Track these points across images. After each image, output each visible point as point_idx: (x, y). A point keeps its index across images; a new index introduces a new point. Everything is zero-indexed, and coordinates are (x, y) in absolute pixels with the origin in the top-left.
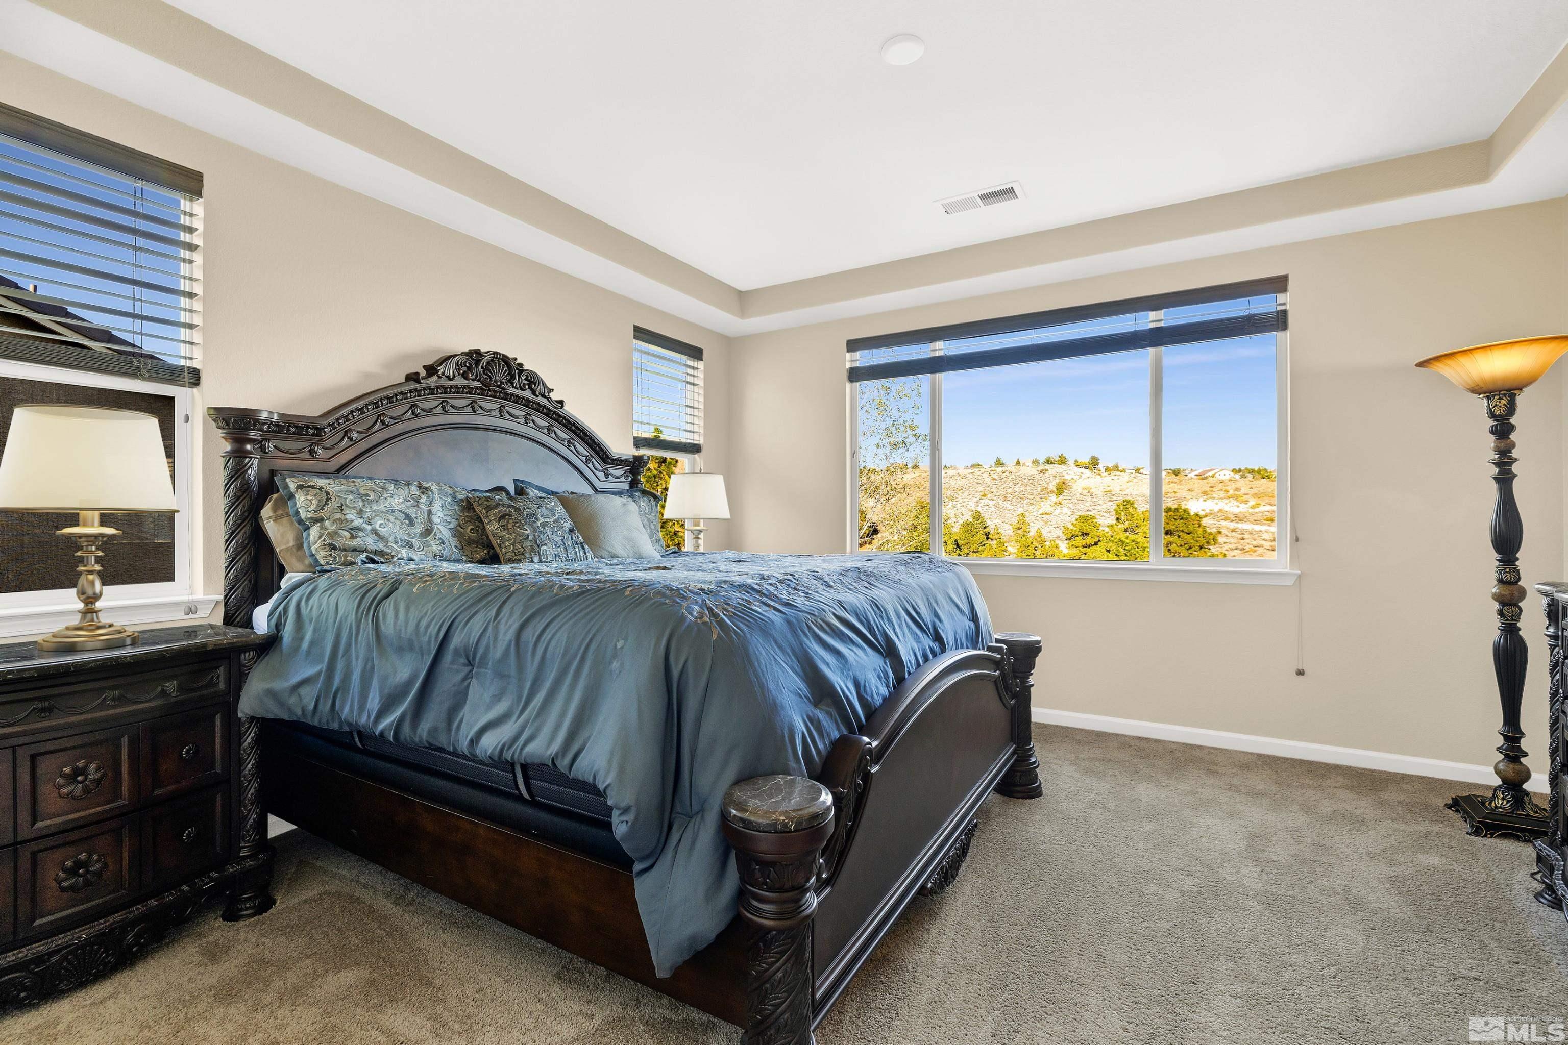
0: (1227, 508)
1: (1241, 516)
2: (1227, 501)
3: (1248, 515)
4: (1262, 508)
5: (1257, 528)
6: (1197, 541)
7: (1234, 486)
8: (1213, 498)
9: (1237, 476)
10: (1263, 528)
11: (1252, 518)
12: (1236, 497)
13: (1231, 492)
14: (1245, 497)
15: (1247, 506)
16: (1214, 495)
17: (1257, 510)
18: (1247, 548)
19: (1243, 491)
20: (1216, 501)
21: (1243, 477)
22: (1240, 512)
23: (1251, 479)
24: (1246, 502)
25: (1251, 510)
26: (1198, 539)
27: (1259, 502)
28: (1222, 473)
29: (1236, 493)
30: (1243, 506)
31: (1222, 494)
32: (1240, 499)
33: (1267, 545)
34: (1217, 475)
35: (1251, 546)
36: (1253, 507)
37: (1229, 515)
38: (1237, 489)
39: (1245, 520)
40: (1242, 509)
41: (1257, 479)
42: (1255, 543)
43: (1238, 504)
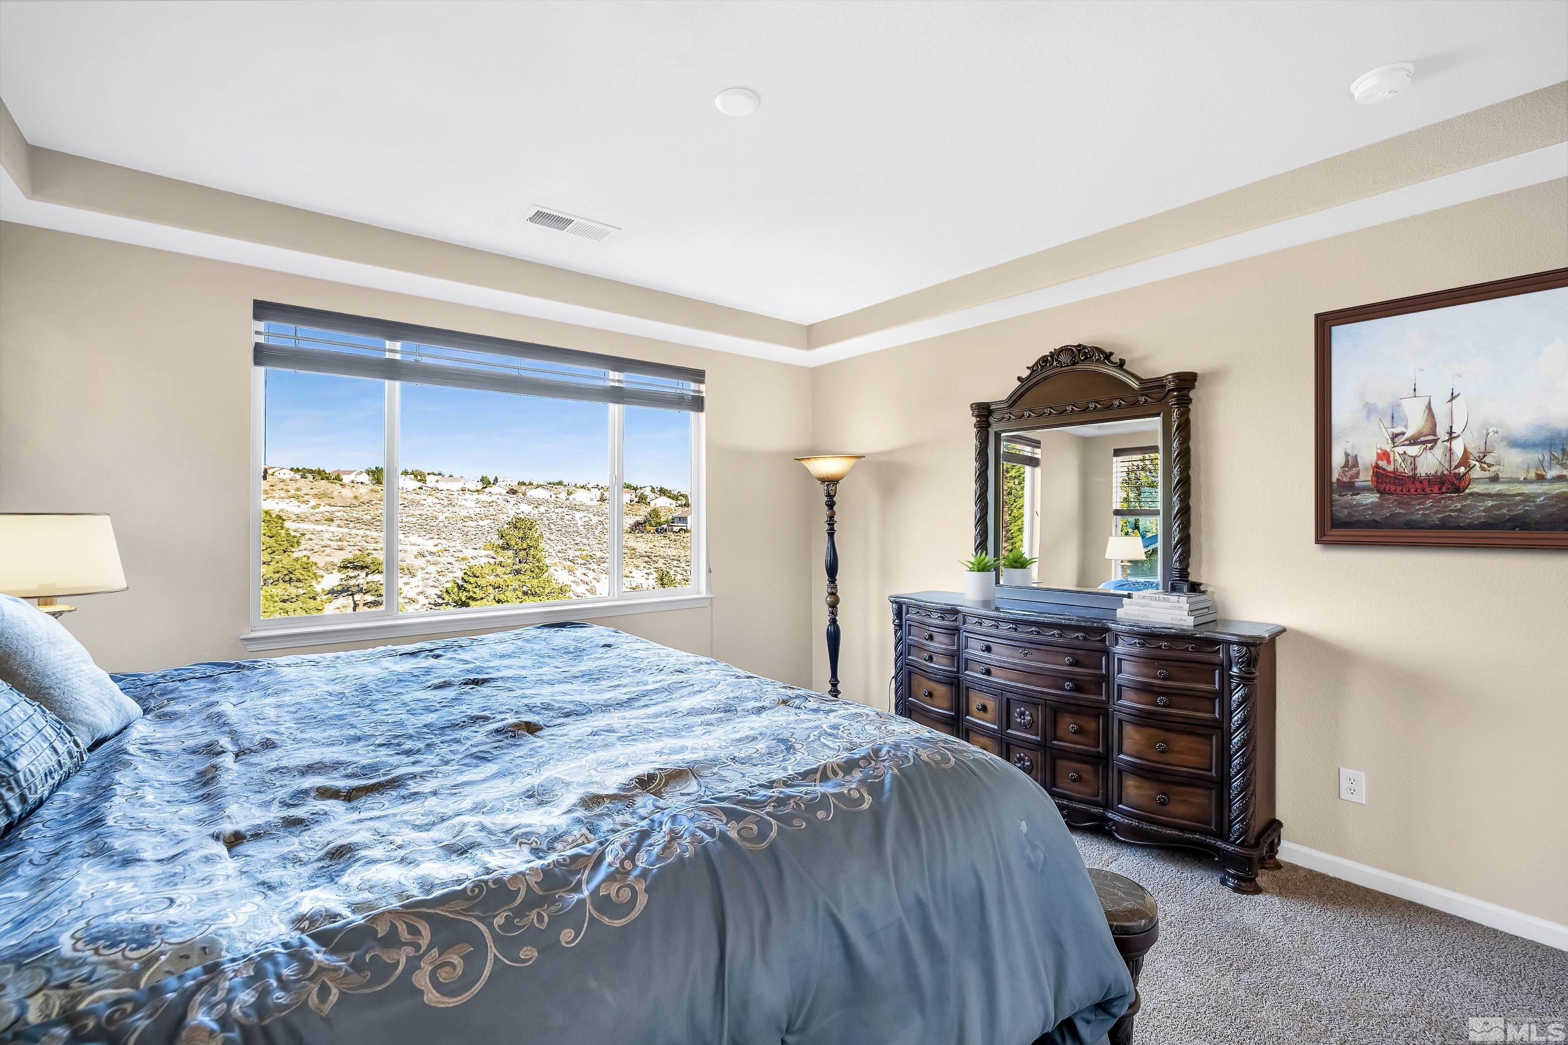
0: (287, 508)
1: (303, 516)
2: (287, 501)
3: (309, 515)
4: (322, 509)
5: (319, 528)
6: (280, 544)
7: (295, 485)
8: (274, 497)
9: (298, 476)
10: (324, 528)
11: (313, 518)
12: (296, 497)
13: (292, 492)
14: (306, 498)
15: (308, 506)
16: (275, 494)
17: (317, 510)
18: (316, 548)
19: (303, 492)
20: (276, 501)
21: (303, 477)
22: (302, 513)
23: (312, 480)
24: (307, 502)
25: (312, 511)
26: (282, 543)
27: (319, 503)
28: (282, 471)
29: (297, 492)
30: (304, 506)
31: (283, 494)
32: (301, 499)
33: (334, 544)
34: (277, 473)
35: (320, 546)
36: (314, 508)
37: (291, 515)
38: (298, 489)
39: (307, 520)
40: (304, 509)
41: (317, 480)
42: (323, 543)
43: (299, 504)
